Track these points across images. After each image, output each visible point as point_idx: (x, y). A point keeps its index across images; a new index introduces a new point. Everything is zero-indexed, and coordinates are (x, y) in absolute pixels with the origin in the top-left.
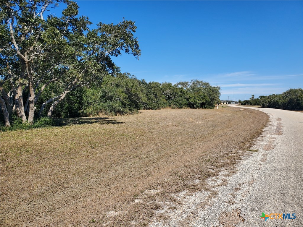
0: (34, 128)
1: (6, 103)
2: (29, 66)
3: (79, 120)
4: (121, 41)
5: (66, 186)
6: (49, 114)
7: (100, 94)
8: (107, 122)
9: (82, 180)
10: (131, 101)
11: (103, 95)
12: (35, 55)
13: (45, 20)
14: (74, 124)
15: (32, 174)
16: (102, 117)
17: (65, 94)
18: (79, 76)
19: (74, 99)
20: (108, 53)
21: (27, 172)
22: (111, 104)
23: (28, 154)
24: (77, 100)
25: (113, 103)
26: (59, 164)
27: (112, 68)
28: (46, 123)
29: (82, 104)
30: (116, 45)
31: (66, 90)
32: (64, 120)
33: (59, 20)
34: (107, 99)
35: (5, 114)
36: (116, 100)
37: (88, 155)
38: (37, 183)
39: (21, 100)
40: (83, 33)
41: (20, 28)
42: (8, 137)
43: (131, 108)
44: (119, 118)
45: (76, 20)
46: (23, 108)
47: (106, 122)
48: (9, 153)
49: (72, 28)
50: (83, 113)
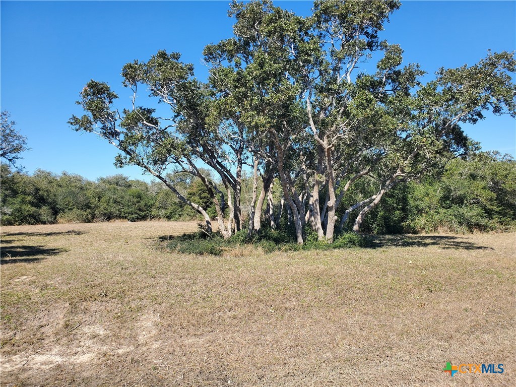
0: (335, 248)
1: (298, 210)
2: (329, 155)
3: (404, 239)
4: (484, 94)
5: (388, 353)
6: (356, 227)
7: (440, 194)
8: (454, 245)
9: (416, 348)
10: (502, 205)
11: (444, 195)
12: (337, 138)
13: (354, 83)
14: (394, 245)
15: (334, 322)
16: (444, 235)
17: (381, 195)
18: (404, 163)
19: (393, 203)
20: (458, 120)
21: (328, 317)
22: (461, 211)
23: (329, 288)
24: (398, 205)
25: (464, 210)
26: (375, 312)
27: (465, 145)
28: (351, 242)
29: (406, 212)
30: (475, 102)
31: (382, 189)
32: (377, 238)
33: (372, 78)
34: (453, 201)
35: (297, 226)
36: (471, 204)
37: (423, 303)
38: (343, 339)
39: (316, 206)
40: (409, 91)
41: (320, 101)
42: (302, 260)
43: (503, 219)
44: (477, 237)
45: (398, 73)
46: (319, 217)
47: (451, 245)
48: (303, 285)
49: (392, 86)
50: (409, 226)
